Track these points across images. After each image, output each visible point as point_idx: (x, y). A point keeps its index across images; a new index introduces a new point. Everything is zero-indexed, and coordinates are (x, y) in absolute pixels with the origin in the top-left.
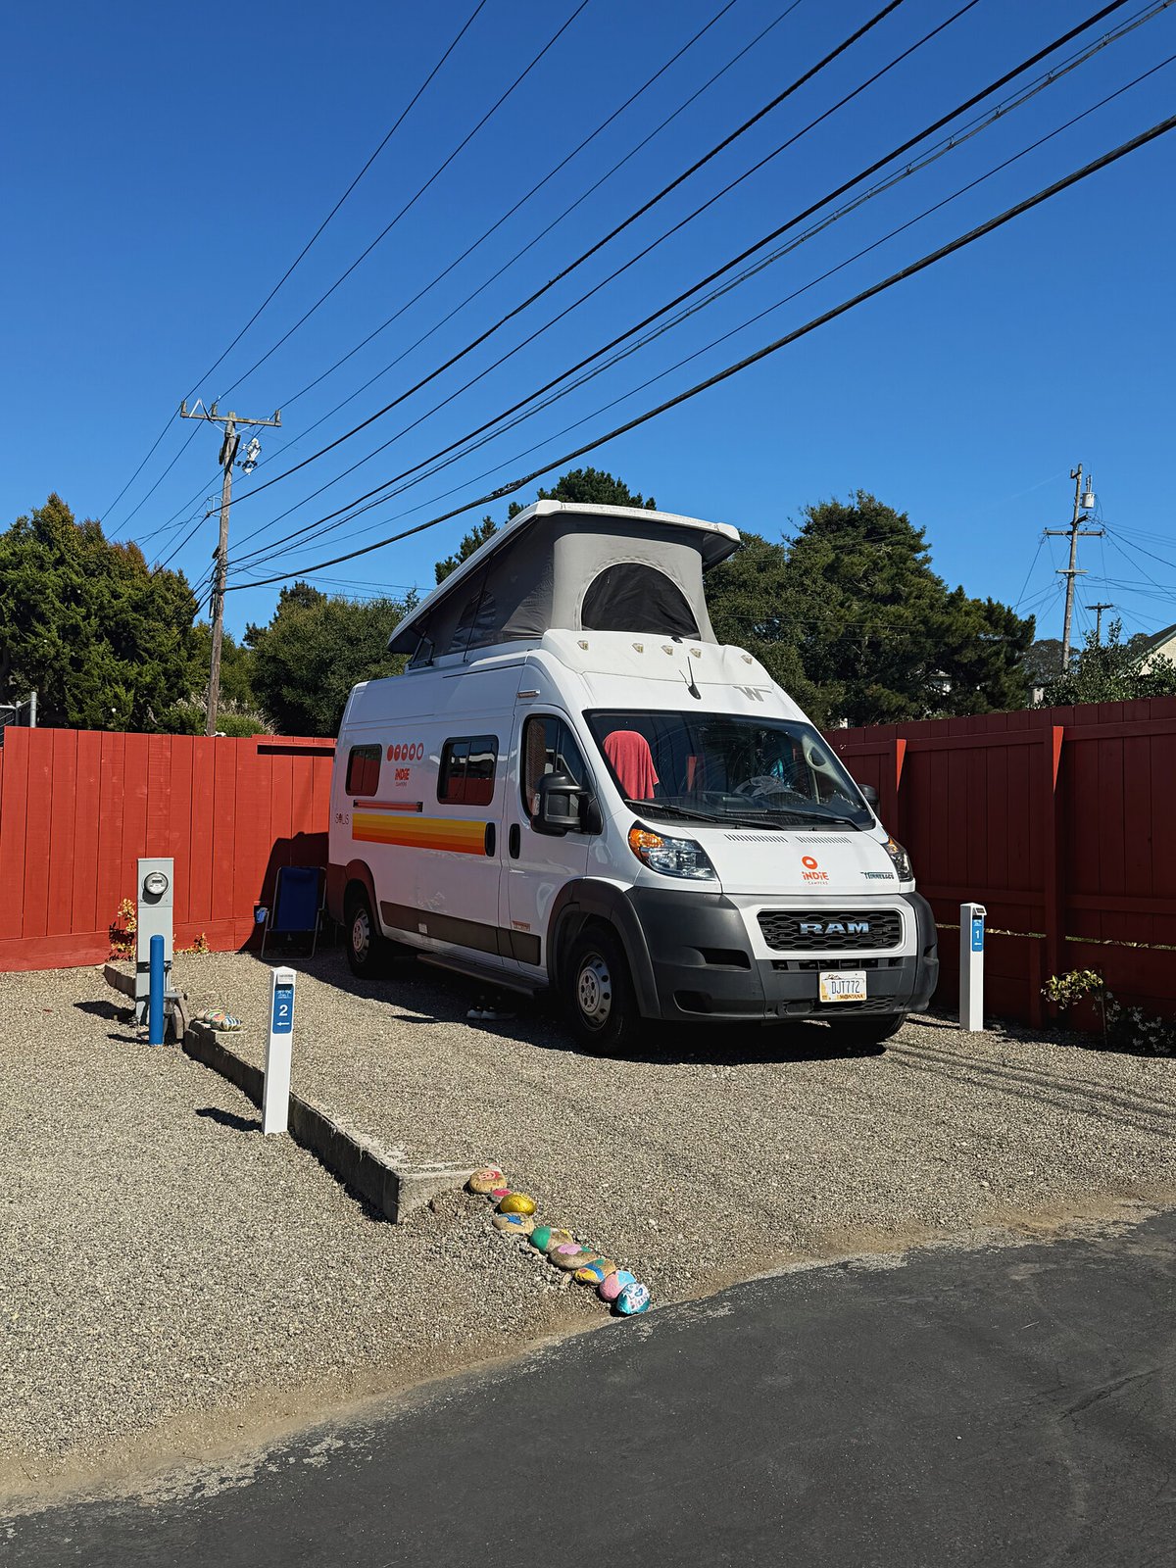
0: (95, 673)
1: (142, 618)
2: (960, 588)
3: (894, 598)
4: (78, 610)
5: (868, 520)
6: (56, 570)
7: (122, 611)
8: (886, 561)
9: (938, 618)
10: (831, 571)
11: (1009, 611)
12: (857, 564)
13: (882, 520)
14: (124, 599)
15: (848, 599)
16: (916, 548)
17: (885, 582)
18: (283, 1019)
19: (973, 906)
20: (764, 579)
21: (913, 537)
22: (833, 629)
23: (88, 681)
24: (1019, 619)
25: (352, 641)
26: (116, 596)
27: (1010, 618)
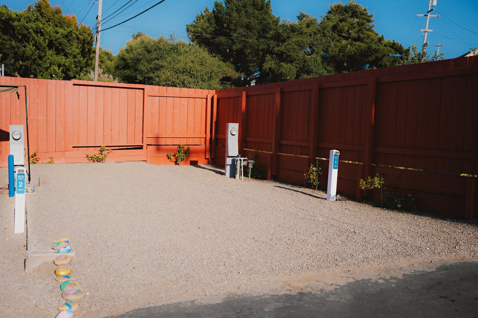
0: (47, 61)
1: (66, 41)
2: (383, 36)
3: (358, 39)
4: (41, 37)
5: (352, 9)
6: (35, 22)
7: (59, 38)
8: (356, 25)
9: (374, 46)
10: (334, 28)
11: (401, 45)
12: (345, 26)
13: (358, 10)
14: (60, 34)
15: (340, 39)
16: (369, 21)
17: (355, 33)
18: (21, 188)
19: (335, 151)
20: (308, 31)
21: (369, 17)
22: (334, 51)
23: (45, 64)
24: (404, 48)
25: (149, 52)
26: (57, 33)
27: (401, 47)
